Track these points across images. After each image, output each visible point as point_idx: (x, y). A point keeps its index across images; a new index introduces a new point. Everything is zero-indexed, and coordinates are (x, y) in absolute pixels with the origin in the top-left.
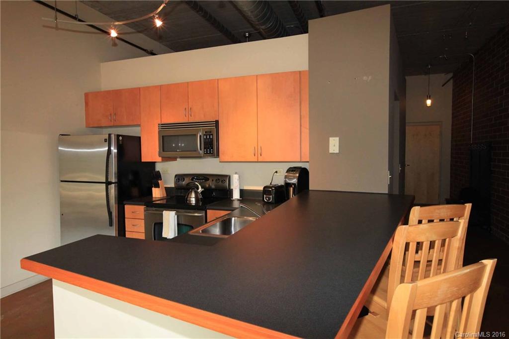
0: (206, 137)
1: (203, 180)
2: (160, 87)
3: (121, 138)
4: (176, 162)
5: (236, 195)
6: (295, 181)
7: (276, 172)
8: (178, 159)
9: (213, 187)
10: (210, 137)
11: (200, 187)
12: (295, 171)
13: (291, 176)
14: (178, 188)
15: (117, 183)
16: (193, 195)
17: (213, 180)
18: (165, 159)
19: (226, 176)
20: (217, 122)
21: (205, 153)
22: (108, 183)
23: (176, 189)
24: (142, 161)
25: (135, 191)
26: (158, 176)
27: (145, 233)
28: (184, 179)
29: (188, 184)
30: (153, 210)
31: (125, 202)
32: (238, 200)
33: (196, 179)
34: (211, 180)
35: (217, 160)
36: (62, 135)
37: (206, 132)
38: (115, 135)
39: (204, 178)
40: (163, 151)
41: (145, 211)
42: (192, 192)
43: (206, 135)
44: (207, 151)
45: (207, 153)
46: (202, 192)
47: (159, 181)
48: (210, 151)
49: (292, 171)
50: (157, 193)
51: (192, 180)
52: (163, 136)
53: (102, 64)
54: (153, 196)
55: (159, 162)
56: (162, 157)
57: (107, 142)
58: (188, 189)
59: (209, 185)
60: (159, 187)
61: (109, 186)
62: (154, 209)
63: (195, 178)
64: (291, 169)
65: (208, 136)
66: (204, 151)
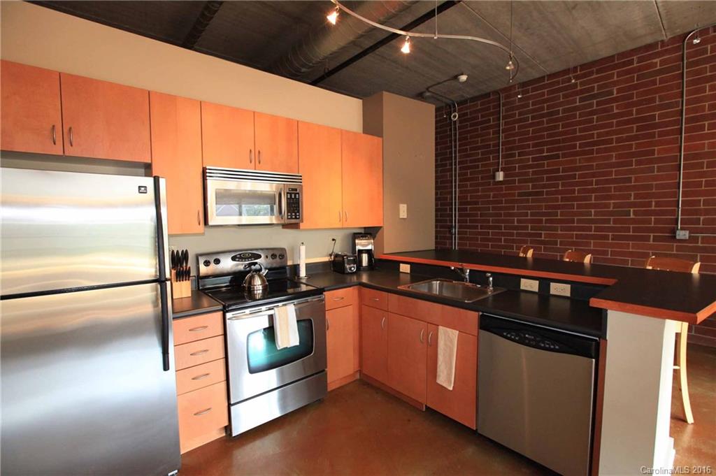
0: (291, 196)
1: (250, 258)
6: (370, 247)
7: (333, 240)
10: (295, 196)
11: (262, 267)
12: (366, 236)
13: (364, 242)
16: (258, 281)
17: (267, 257)
21: (288, 219)
28: (218, 260)
34: (264, 256)
37: (290, 190)
39: (252, 255)
40: (217, 215)
42: (254, 276)
44: (291, 215)
45: (291, 218)
46: (267, 275)
48: (296, 215)
49: (362, 237)
50: (184, 290)
51: (234, 259)
52: (216, 190)
54: (176, 297)
57: (151, 194)
60: (189, 279)
63: (238, 256)
65: (293, 195)
66: (288, 216)
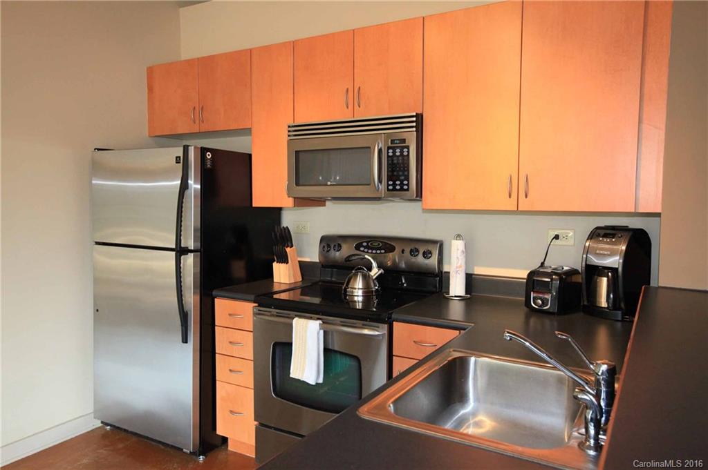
0: (394, 152)
1: (380, 249)
2: (294, 44)
3: (209, 155)
4: (324, 207)
5: (457, 287)
6: (615, 261)
7: (557, 237)
8: (328, 203)
9: (403, 265)
10: (402, 152)
11: (374, 264)
12: (613, 236)
13: (602, 249)
14: (327, 265)
15: (200, 252)
16: (359, 284)
17: (403, 251)
18: (302, 202)
19: (434, 242)
20: (419, 118)
21: (388, 190)
22: (181, 251)
23: (323, 266)
24: (254, 206)
25: (238, 268)
26: (285, 238)
27: (255, 361)
28: (340, 246)
29: (348, 259)
30: (271, 316)
31: (214, 293)
32: (462, 298)
33: (365, 247)
34: (398, 250)
35: (417, 205)
36: (98, 150)
37: (392, 142)
38: (195, 148)
39: (384, 244)
40: (297, 184)
41: (255, 314)
42: (356, 275)
43: (394, 149)
44: (394, 185)
45: (394, 189)
46: (379, 278)
47: (288, 250)
48: (401, 184)
49: (605, 236)
50: (283, 275)
51: (357, 248)
52: (297, 152)
53: (181, 9)
54: (275, 280)
55: (289, 209)
56: (295, 198)
57: (181, 164)
58: (349, 268)
59: (394, 261)
60: (287, 263)
61: (182, 257)
62: (274, 311)
63: (365, 244)
64: (602, 232)
65: (398, 150)
66: (388, 185)
